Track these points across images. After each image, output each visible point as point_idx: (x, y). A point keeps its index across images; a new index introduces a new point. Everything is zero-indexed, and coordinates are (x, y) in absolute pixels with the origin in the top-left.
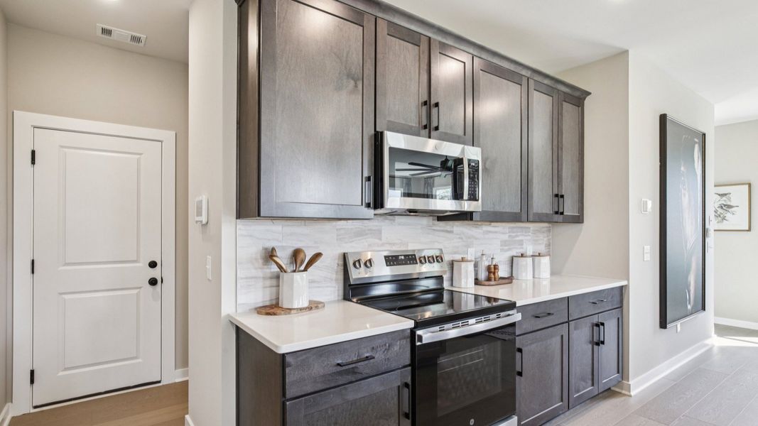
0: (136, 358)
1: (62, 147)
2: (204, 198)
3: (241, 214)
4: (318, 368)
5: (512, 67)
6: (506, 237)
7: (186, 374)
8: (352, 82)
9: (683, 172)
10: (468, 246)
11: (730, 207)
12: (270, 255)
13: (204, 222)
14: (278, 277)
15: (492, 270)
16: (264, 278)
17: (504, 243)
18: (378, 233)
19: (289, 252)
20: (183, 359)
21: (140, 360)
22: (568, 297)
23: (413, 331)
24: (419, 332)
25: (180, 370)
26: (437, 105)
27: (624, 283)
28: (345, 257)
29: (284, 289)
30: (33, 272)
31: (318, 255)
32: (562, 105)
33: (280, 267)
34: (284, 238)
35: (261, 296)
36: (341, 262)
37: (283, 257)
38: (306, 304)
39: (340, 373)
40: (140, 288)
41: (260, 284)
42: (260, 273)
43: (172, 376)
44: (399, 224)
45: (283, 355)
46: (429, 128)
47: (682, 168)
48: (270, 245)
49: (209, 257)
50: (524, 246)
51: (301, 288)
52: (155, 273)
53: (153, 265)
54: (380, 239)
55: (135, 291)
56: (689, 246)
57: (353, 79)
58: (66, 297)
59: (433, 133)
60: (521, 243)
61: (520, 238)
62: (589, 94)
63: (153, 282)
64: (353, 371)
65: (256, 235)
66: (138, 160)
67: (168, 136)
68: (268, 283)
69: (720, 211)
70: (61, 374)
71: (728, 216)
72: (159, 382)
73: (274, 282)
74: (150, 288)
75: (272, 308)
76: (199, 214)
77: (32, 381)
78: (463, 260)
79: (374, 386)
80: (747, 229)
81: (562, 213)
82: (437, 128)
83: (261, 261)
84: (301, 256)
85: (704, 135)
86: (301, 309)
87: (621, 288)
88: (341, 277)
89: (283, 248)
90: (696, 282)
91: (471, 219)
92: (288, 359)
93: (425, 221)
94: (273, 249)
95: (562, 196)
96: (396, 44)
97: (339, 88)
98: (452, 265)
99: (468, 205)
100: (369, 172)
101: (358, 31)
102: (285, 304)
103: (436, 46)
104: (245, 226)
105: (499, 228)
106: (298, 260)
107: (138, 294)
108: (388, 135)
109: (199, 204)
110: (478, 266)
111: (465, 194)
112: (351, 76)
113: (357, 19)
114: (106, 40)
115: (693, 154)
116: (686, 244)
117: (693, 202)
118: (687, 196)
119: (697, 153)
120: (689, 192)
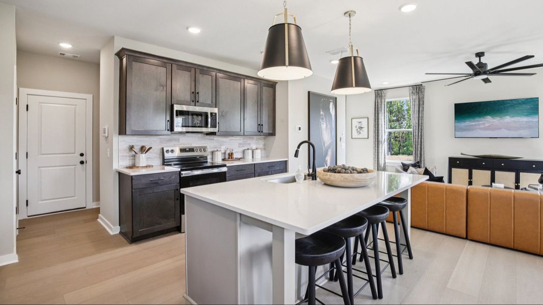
0: (74, 197)
1: (40, 103)
2: (106, 127)
3: (120, 134)
4: (144, 181)
5: (236, 76)
7: (99, 204)
8: (161, 88)
9: (322, 115)
10: (221, 145)
11: (362, 128)
12: (131, 148)
13: (106, 136)
14: (135, 156)
15: (231, 155)
16: (130, 156)
17: (240, 144)
18: (178, 140)
19: (140, 147)
20: (97, 197)
21: (76, 198)
22: (255, 164)
23: (180, 172)
24: (182, 172)
25: (95, 203)
26: (198, 93)
27: (287, 159)
28: (163, 149)
29: (137, 160)
30: (27, 158)
31: (150, 148)
32: (263, 88)
33: (135, 152)
34: (138, 142)
35: (128, 163)
36: (161, 151)
37: (137, 149)
38: (145, 165)
39: (152, 183)
40: (76, 165)
41: (128, 158)
43: (91, 205)
44: (188, 137)
45: (132, 176)
46: (195, 102)
47: (322, 113)
48: (132, 144)
49: (108, 149)
50: (251, 145)
51: (143, 159)
52: (83, 159)
53: (82, 155)
54: (179, 142)
55: (73, 167)
56: (326, 145)
57: (162, 86)
58: (42, 169)
59: (197, 103)
60: (249, 144)
61: (249, 142)
62: (277, 83)
63: (82, 163)
64: (157, 183)
65: (126, 141)
66: (75, 108)
67: (89, 97)
68: (131, 158)
69: (359, 129)
70: (40, 202)
71: (361, 131)
72: (85, 208)
73: (133, 158)
74: (80, 165)
75: (132, 167)
76: (105, 133)
77: (27, 205)
78: (217, 151)
79: (165, 188)
80: (367, 137)
81: (262, 132)
82: (198, 102)
83: (128, 150)
84: (144, 149)
85: (336, 98)
86: (143, 167)
87: (286, 161)
88: (161, 156)
89: (137, 145)
90: (331, 160)
91: (215, 135)
92: (133, 177)
93: (200, 135)
94: (133, 146)
95: (262, 125)
96: (181, 72)
97: (156, 90)
98: (213, 153)
99: (210, 130)
100: (168, 118)
101: (164, 69)
102: (137, 165)
103: (198, 71)
104: (122, 138)
105: (238, 138)
106: (143, 149)
107: (75, 168)
108: (175, 105)
109: (105, 129)
110: (225, 153)
111: (209, 126)
112: (161, 85)
113: (164, 65)
114: (62, 57)
115: (329, 106)
116: (324, 144)
117: (329, 127)
118: (325, 124)
119: (331, 105)
120: (326, 122)
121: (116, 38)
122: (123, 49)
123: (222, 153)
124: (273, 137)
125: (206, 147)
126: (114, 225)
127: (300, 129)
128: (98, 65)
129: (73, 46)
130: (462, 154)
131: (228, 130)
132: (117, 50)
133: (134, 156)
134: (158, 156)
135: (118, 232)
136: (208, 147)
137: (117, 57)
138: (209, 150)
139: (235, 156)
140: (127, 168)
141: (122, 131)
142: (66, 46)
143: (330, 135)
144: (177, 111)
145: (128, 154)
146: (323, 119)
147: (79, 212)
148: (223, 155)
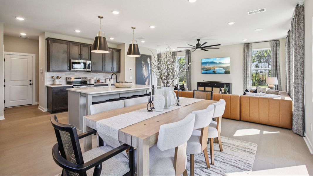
0: (27, 99)
1: (11, 58)
2: (42, 69)
3: (48, 71)
4: (57, 89)
6: (104, 75)
7: (39, 103)
8: (65, 53)
9: (143, 64)
10: (94, 76)
12: (53, 77)
15: (98, 81)
17: (104, 76)
18: (74, 74)
19: (56, 77)
20: (38, 99)
21: (27, 100)
25: (37, 102)
26: (82, 55)
29: (55, 82)
31: (61, 77)
32: (114, 52)
34: (55, 74)
35: (51, 83)
36: (66, 78)
37: (55, 77)
38: (59, 84)
40: (28, 85)
41: (51, 81)
42: (51, 80)
43: (35, 103)
45: (52, 87)
46: (81, 58)
47: (143, 63)
51: (58, 82)
52: (31, 82)
55: (26, 86)
56: (145, 77)
58: (12, 87)
60: (109, 76)
62: (121, 50)
63: (31, 84)
64: (62, 90)
65: (50, 74)
66: (27, 60)
67: (34, 55)
70: (11, 101)
72: (32, 104)
75: (53, 84)
76: (41, 71)
77: (4, 102)
78: (92, 79)
79: (66, 93)
81: (113, 71)
83: (51, 78)
85: (151, 56)
91: (90, 72)
93: (84, 72)
95: (113, 68)
96: (74, 46)
97: (63, 54)
98: (90, 80)
99: (88, 70)
100: (69, 65)
101: (66, 45)
102: (55, 84)
103: (82, 45)
104: (48, 73)
105: (103, 73)
106: (58, 78)
107: (27, 87)
108: (71, 60)
109: (41, 69)
110: (96, 80)
111: (87, 68)
112: (65, 52)
113: (66, 44)
114: (21, 38)
115: (147, 60)
116: (144, 77)
117: (147, 69)
118: (145, 68)
119: (148, 59)
120: (145, 67)
121: (45, 32)
122: (48, 38)
123: (94, 80)
124: (119, 73)
125: (87, 77)
126: (45, 108)
127: (131, 70)
128: (38, 41)
129: (26, 34)
130: (204, 81)
131: (97, 70)
132: (46, 38)
133: (54, 80)
134: (65, 81)
135: (46, 111)
136: (88, 77)
137: (46, 41)
138: (88, 78)
139: (100, 81)
140: (51, 85)
141: (48, 70)
142: (23, 34)
143: (147, 72)
144: (72, 62)
145: (51, 79)
146: (143, 65)
147: (29, 106)
148: (95, 81)
